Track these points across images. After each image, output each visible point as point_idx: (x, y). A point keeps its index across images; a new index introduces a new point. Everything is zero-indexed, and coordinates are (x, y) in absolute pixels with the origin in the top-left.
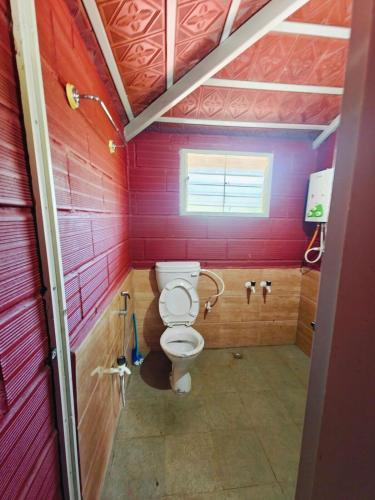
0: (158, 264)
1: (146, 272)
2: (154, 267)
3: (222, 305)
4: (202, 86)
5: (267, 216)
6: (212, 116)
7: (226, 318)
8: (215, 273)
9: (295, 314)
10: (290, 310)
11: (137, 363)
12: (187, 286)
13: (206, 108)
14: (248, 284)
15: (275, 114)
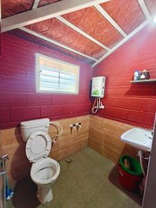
0: (22, 123)
1: (13, 130)
2: (19, 126)
3: (60, 138)
4: (55, 18)
5: (78, 93)
6: (56, 39)
7: (62, 144)
8: (57, 123)
9: (88, 134)
10: (86, 133)
11: (9, 198)
12: (43, 134)
13: (54, 33)
14: (71, 125)
15: (83, 49)
